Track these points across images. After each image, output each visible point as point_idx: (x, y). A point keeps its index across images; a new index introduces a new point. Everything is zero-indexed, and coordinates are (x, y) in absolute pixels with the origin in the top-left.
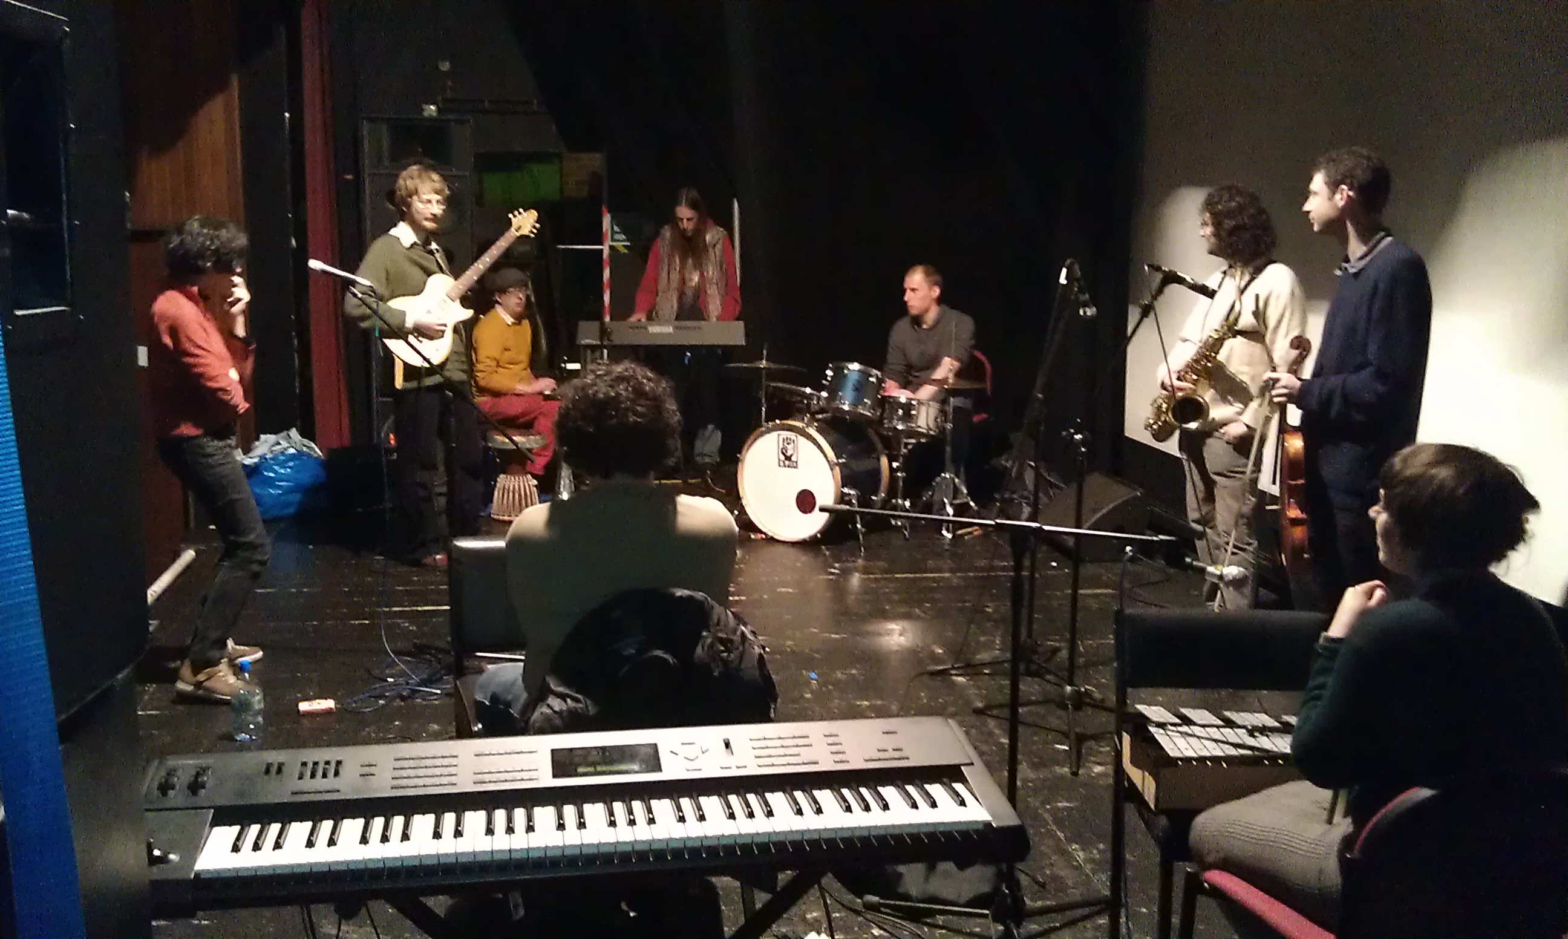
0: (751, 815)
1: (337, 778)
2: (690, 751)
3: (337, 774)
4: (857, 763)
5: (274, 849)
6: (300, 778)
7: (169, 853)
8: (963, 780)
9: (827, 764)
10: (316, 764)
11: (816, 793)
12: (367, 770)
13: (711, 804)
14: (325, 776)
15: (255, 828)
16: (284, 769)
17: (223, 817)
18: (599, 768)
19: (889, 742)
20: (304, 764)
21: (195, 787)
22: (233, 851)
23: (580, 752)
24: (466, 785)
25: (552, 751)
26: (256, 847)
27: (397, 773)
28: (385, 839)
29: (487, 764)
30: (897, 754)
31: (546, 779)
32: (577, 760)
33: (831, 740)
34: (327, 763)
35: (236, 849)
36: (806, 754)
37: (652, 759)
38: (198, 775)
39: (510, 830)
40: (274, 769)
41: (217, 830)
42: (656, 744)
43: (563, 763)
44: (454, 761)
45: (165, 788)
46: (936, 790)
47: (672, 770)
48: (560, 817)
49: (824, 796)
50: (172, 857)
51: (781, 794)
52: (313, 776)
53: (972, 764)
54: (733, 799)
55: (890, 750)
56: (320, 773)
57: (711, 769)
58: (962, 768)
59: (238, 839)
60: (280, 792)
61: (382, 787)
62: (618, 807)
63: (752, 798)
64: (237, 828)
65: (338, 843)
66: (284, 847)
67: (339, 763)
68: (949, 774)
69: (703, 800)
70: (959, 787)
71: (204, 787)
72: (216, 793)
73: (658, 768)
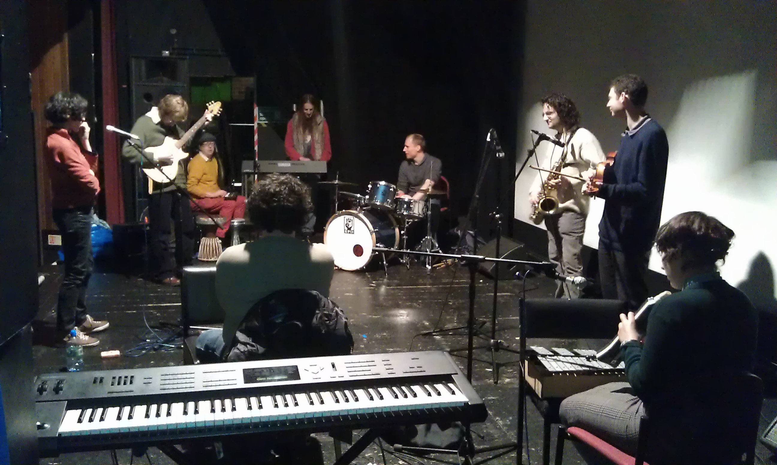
0: (347, 400)
1: (131, 385)
2: (315, 369)
3: (131, 383)
4: (399, 374)
5: (100, 421)
6: (112, 385)
7: (45, 424)
8: (453, 382)
9: (384, 375)
10: (120, 377)
11: (379, 389)
12: (146, 381)
13: (326, 395)
14: (125, 384)
15: (89, 411)
16: (104, 381)
17: (72, 405)
18: (268, 378)
19: (415, 363)
20: (114, 378)
21: (57, 390)
22: (78, 422)
23: (260, 370)
24: (199, 387)
25: (243, 370)
26: (91, 420)
27: (163, 382)
28: (158, 415)
29: (209, 377)
30: (419, 369)
31: (241, 384)
32: (257, 374)
33: (386, 363)
34: (126, 377)
35: (80, 421)
36: (374, 370)
37: (295, 373)
38: (59, 383)
39: (223, 410)
40: (98, 381)
41: (69, 412)
42: (297, 366)
43: (249, 376)
44: (192, 376)
45: (41, 390)
46: (440, 387)
47: (305, 379)
48: (249, 403)
49: (384, 391)
50: (46, 425)
51: (362, 390)
52: (119, 384)
53: (457, 374)
54: (337, 393)
55: (416, 367)
56: (122, 382)
57: (326, 377)
58: (452, 376)
59: (81, 416)
60: (102, 392)
61: (155, 389)
62: (279, 398)
63: (347, 392)
64: (80, 411)
65: (134, 417)
66: (105, 420)
67: (132, 377)
68: (446, 379)
69: (322, 394)
70: (451, 385)
71: (62, 390)
72: (68, 393)
73: (299, 378)
